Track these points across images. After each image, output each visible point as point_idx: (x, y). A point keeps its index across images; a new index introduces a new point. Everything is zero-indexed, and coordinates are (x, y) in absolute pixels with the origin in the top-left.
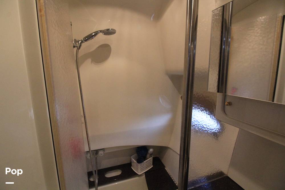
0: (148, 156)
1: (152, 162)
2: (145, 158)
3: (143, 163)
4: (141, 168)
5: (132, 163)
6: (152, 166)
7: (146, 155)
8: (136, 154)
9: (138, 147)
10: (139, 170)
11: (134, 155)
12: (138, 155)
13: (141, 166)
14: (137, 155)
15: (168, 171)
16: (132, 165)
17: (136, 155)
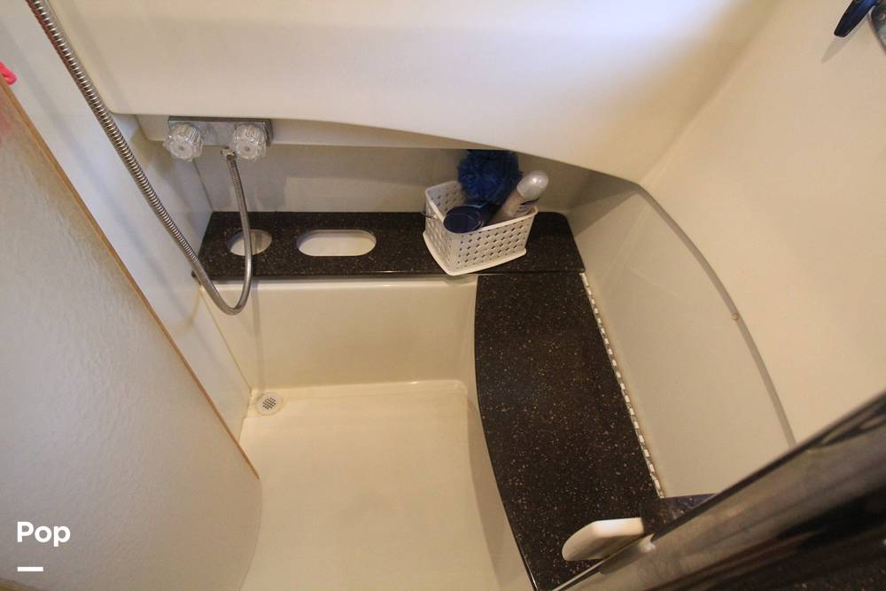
0: (511, 205)
1: (527, 235)
2: (492, 212)
3: (475, 234)
4: (465, 250)
5: (428, 220)
6: (524, 252)
7: (504, 198)
8: (455, 182)
9: (470, 150)
10: (453, 258)
11: (444, 184)
12: (464, 188)
13: (467, 244)
14: (459, 186)
15: (590, 293)
16: (428, 225)
17: (453, 185)
